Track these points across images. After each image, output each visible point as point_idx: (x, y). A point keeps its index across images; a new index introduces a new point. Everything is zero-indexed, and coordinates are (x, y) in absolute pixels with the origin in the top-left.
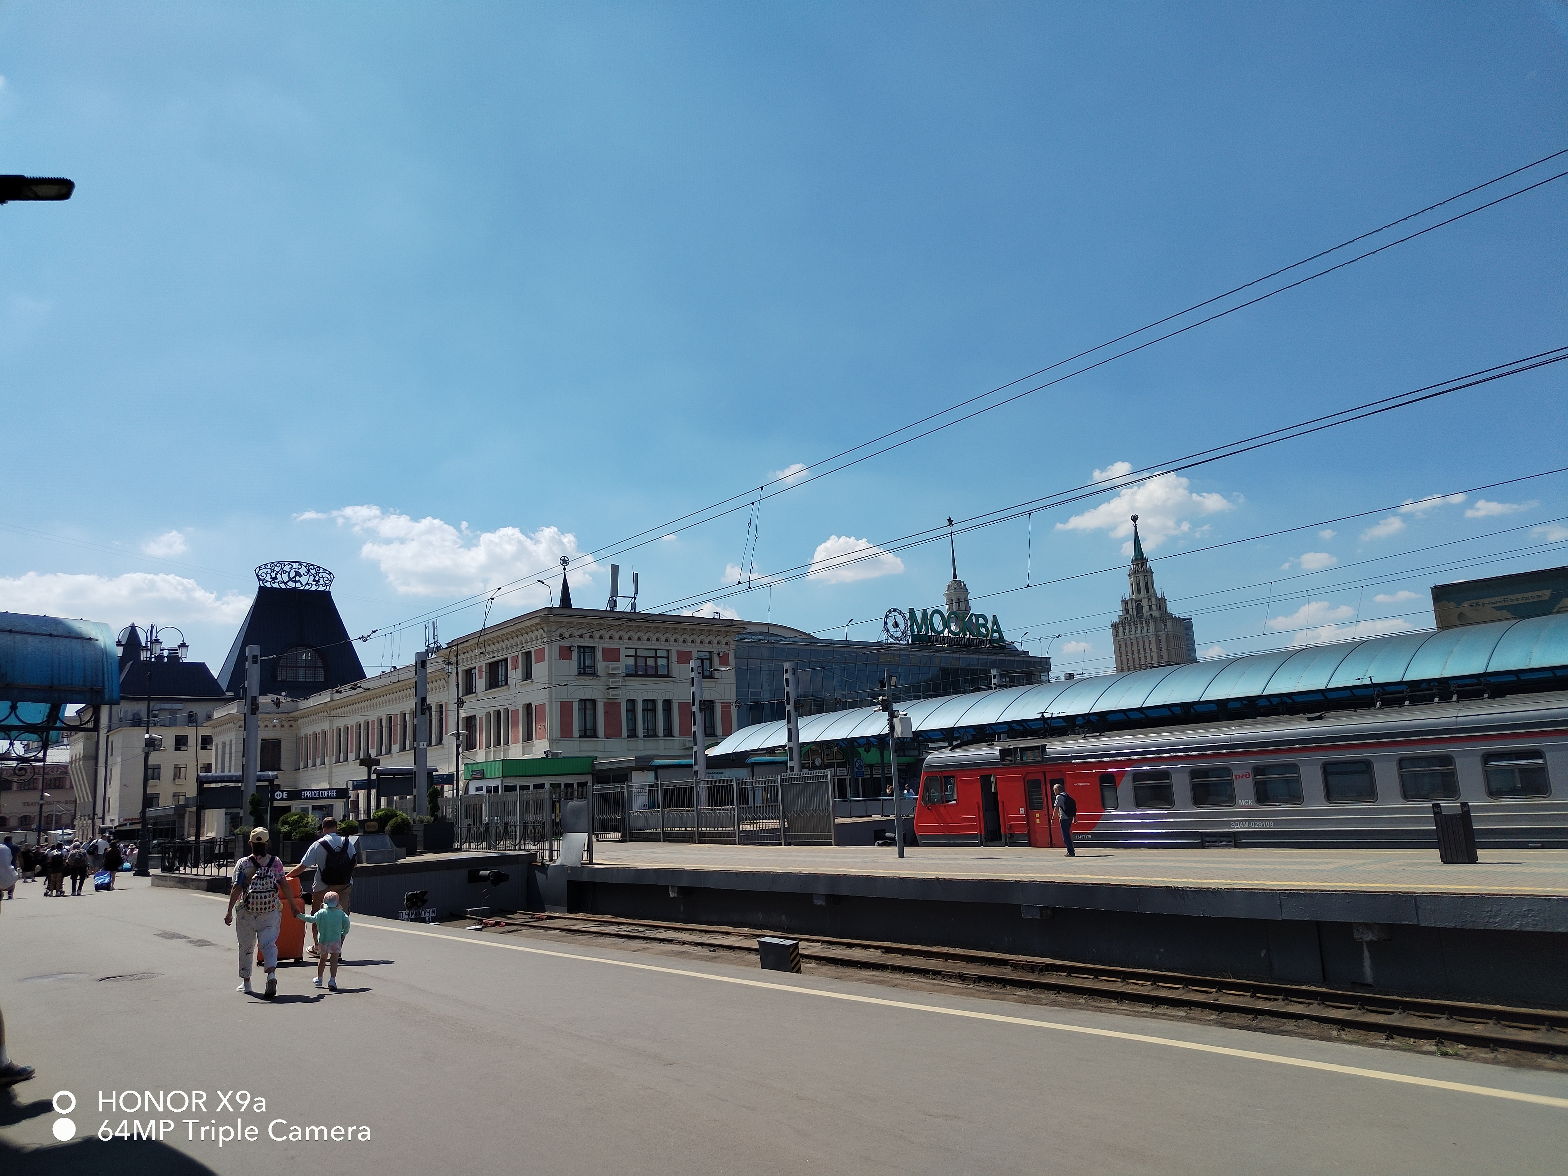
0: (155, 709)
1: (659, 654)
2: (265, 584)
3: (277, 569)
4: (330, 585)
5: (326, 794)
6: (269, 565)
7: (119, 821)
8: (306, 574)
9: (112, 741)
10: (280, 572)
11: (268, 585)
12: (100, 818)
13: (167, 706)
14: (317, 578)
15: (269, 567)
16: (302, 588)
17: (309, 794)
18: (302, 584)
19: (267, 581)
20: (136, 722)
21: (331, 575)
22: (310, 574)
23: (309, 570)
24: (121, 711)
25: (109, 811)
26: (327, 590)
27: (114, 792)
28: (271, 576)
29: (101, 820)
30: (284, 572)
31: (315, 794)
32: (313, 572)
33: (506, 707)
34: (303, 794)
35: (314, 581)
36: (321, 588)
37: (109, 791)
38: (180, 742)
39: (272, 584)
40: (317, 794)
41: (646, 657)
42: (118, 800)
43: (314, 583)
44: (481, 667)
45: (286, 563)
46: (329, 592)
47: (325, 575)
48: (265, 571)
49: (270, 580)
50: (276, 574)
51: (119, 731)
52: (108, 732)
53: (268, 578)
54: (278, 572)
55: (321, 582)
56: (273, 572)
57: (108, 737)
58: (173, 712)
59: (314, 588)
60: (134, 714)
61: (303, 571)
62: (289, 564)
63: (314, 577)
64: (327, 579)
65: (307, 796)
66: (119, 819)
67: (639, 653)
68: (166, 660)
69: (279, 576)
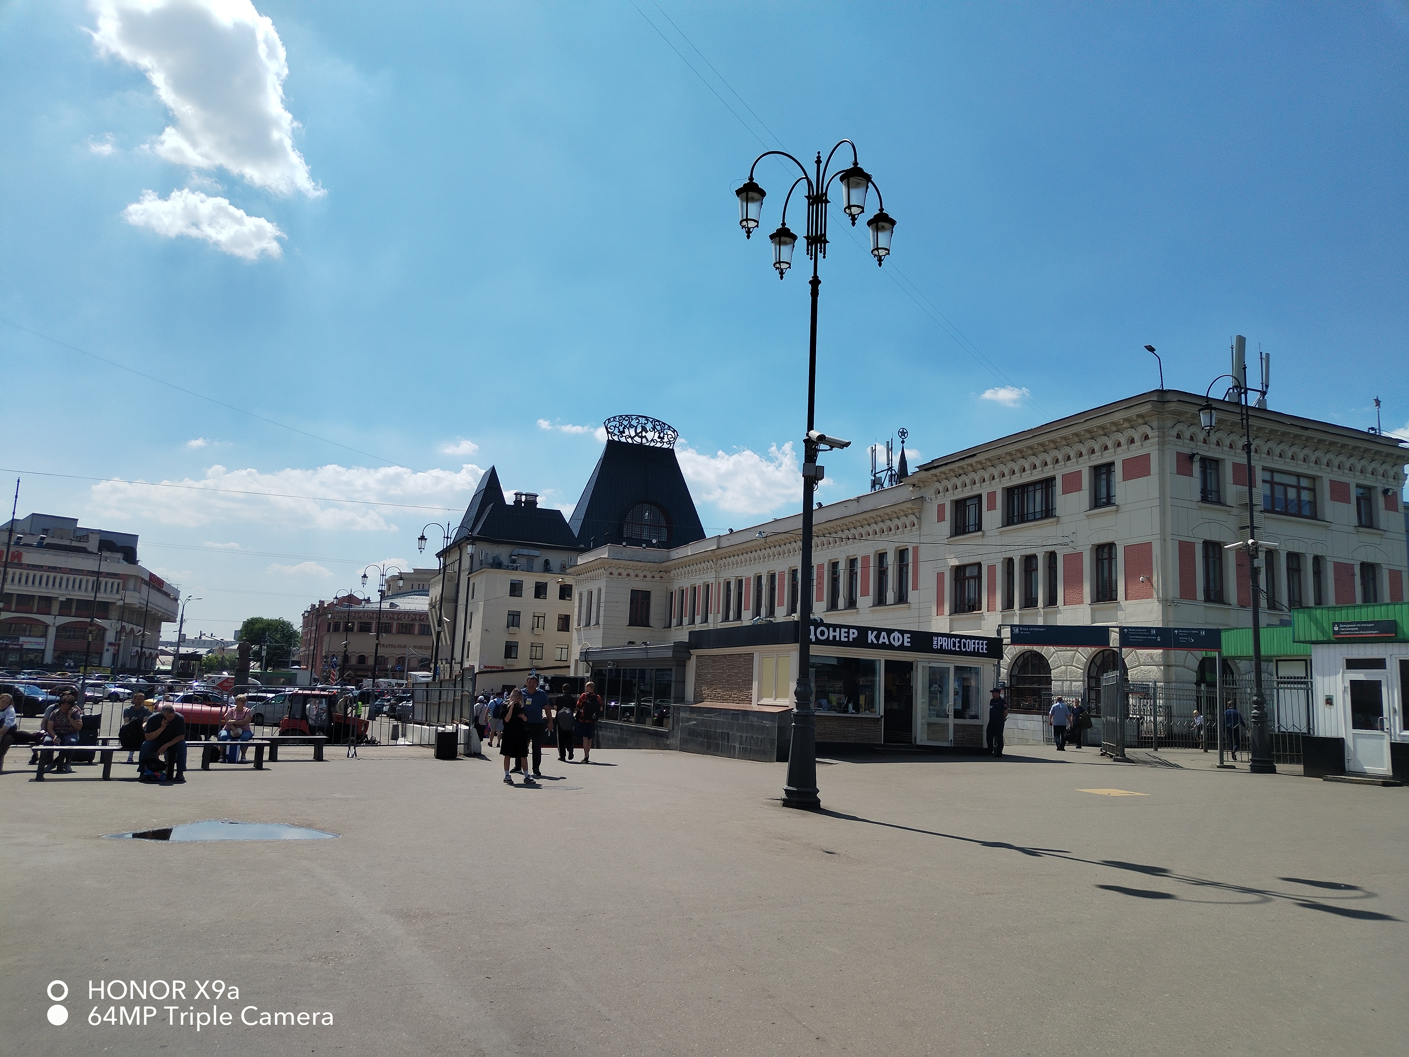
0: (513, 554)
1: (1304, 483)
2: (613, 437)
3: (625, 423)
4: (674, 443)
5: (971, 646)
6: (617, 418)
7: (479, 668)
8: (651, 430)
9: (474, 584)
10: (628, 426)
11: (616, 438)
12: (458, 663)
13: (525, 551)
14: (662, 435)
15: (617, 420)
16: (648, 444)
17: (944, 642)
18: (647, 440)
19: (615, 435)
20: (497, 564)
21: (675, 433)
22: (656, 430)
23: (654, 426)
24: (482, 553)
25: (468, 657)
26: (671, 448)
27: (474, 636)
28: (619, 429)
29: (460, 665)
30: (631, 426)
31: (954, 643)
32: (659, 428)
33: (1050, 549)
34: (935, 642)
35: (659, 437)
36: (666, 446)
37: (469, 636)
38: (540, 590)
39: (620, 438)
40: (957, 645)
41: (1286, 486)
42: (479, 644)
43: (659, 440)
44: (992, 495)
45: (634, 417)
46: (673, 450)
47: (670, 432)
48: (614, 424)
49: (618, 434)
50: (624, 428)
51: (483, 572)
52: (469, 574)
53: (616, 432)
54: (625, 426)
55: (666, 440)
56: (621, 426)
57: (469, 578)
58: (531, 558)
59: (659, 445)
60: (494, 557)
61: (649, 426)
62: (637, 419)
63: (659, 433)
64: (671, 437)
65: (941, 645)
66: (479, 666)
67: (1278, 478)
68: (523, 505)
69: (626, 430)
